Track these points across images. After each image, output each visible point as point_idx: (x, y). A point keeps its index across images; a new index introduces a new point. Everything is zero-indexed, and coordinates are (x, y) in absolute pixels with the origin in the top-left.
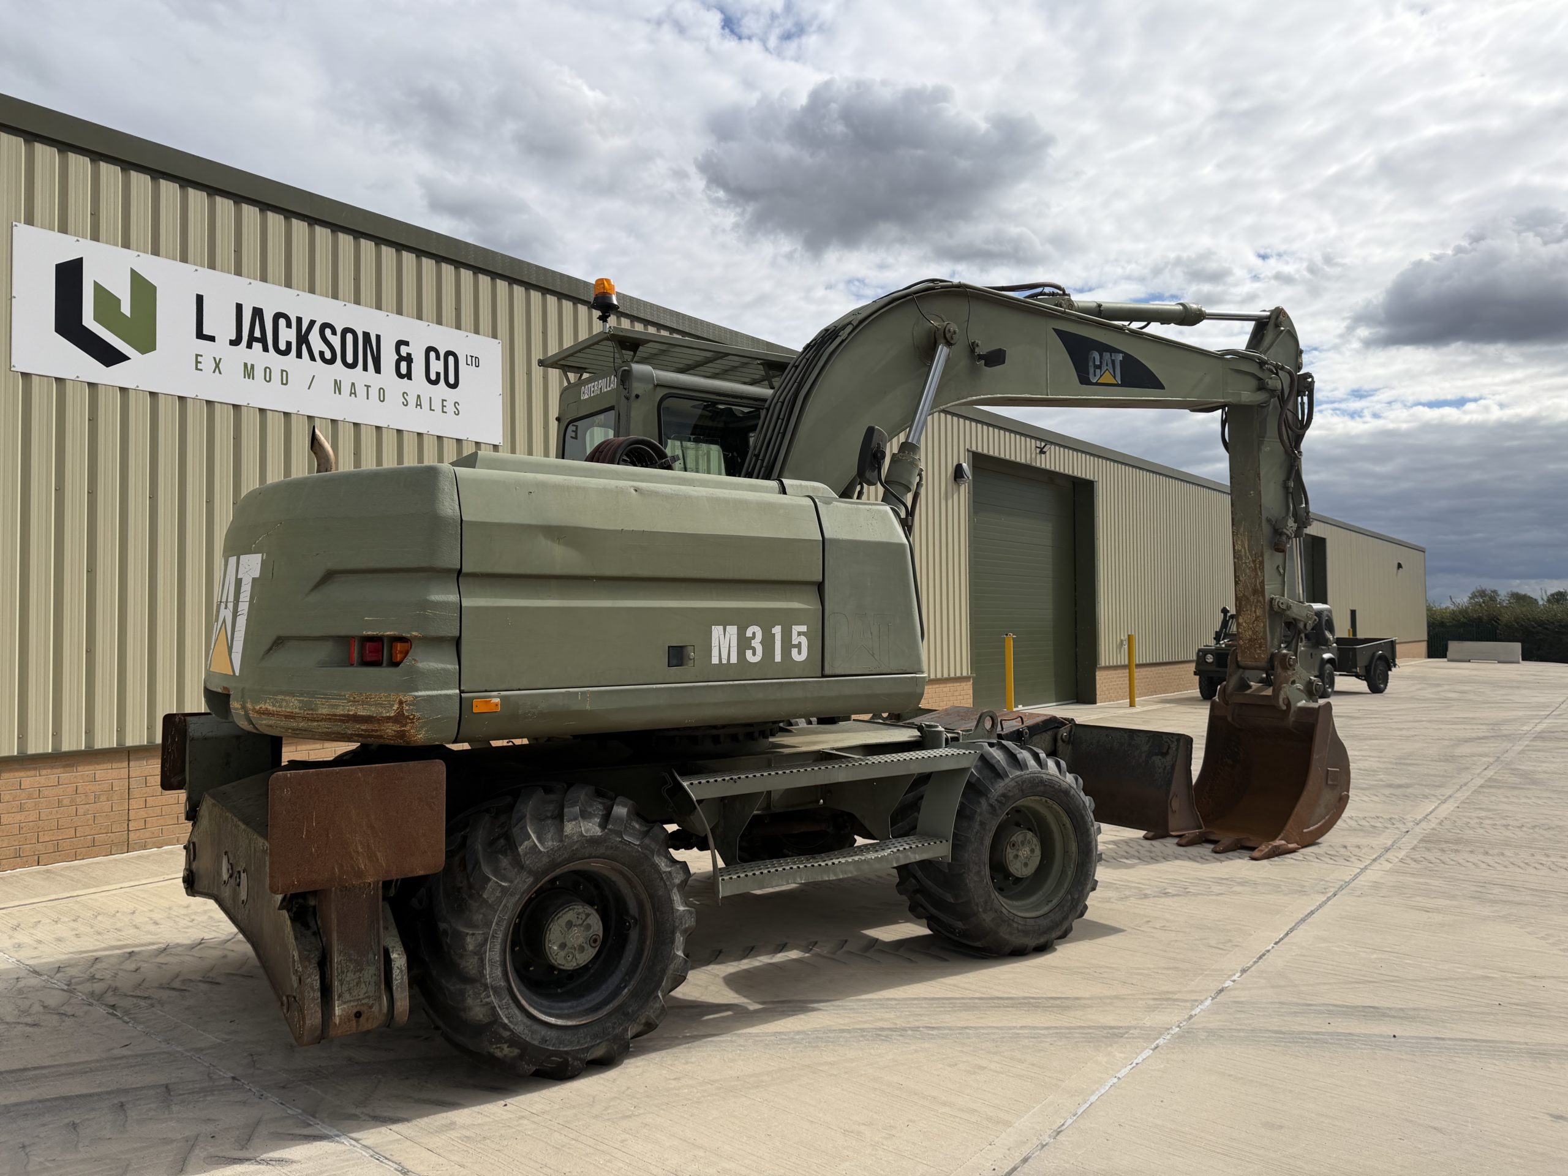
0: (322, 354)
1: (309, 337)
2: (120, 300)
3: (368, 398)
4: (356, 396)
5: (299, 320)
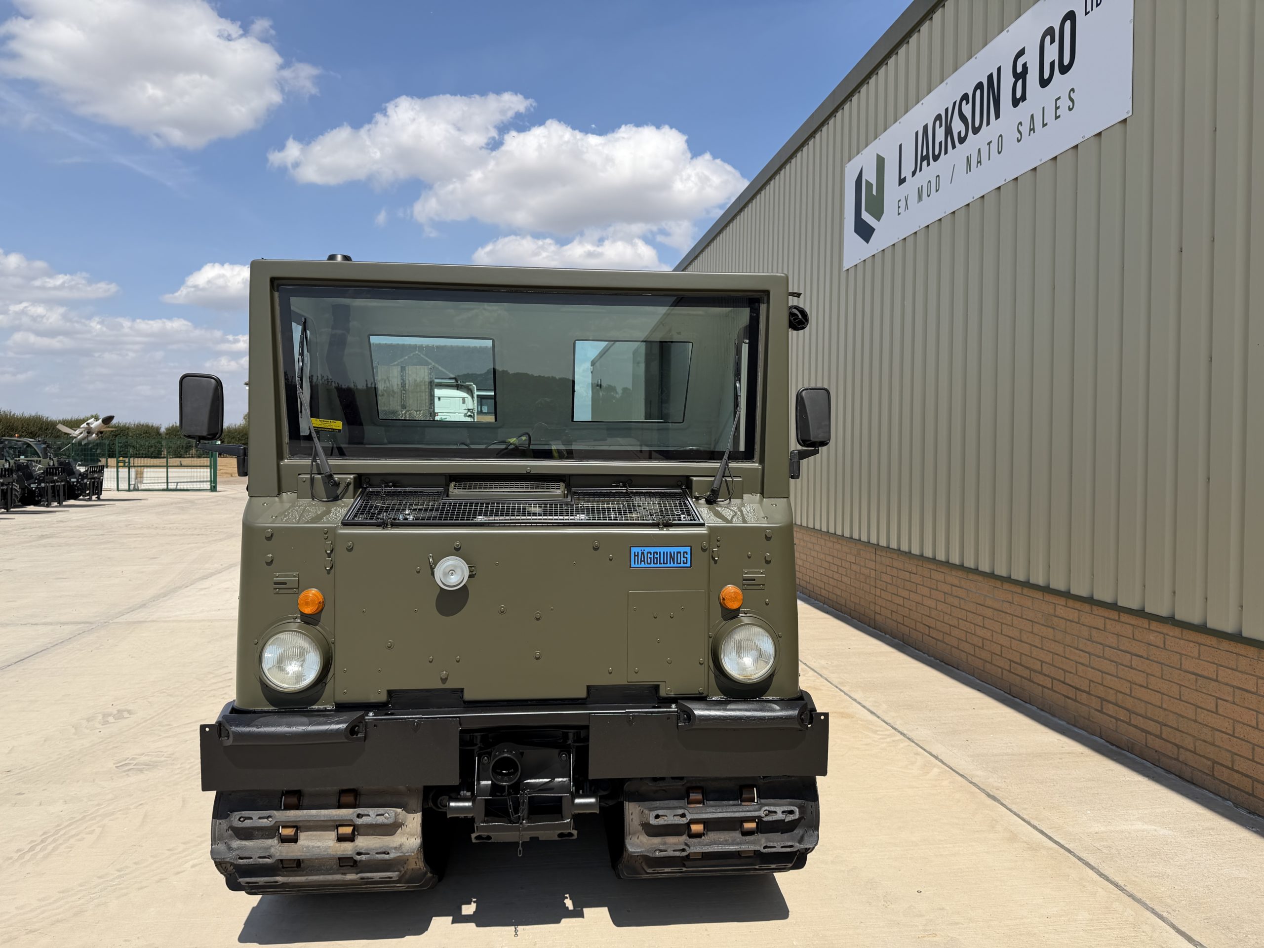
0: (959, 133)
1: (952, 125)
3: (989, 159)
4: (981, 165)
5: (947, 110)
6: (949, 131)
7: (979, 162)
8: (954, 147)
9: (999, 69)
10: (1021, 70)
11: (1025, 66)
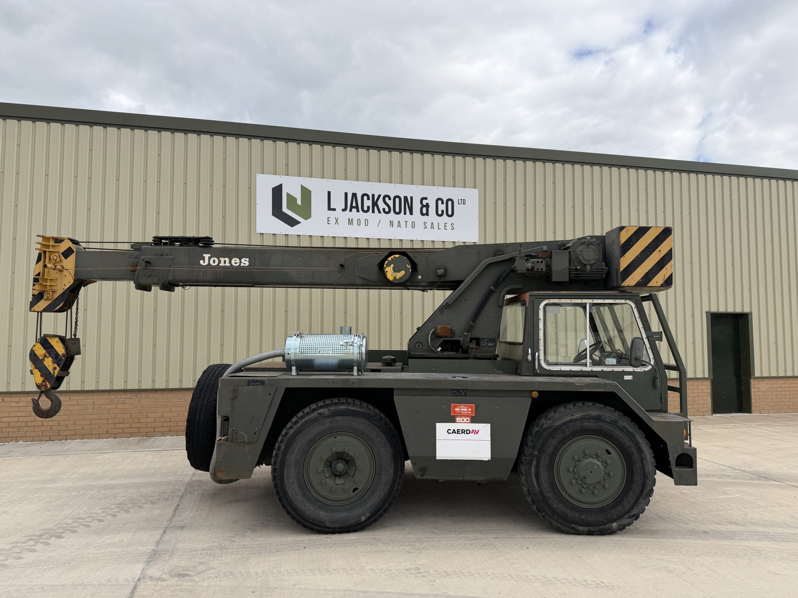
1: (378, 203)
2: (297, 199)
3: (406, 227)
4: (400, 227)
5: (373, 196)
6: (375, 204)
7: (399, 225)
8: (380, 212)
9: (412, 198)
10: (425, 204)
11: (427, 204)
